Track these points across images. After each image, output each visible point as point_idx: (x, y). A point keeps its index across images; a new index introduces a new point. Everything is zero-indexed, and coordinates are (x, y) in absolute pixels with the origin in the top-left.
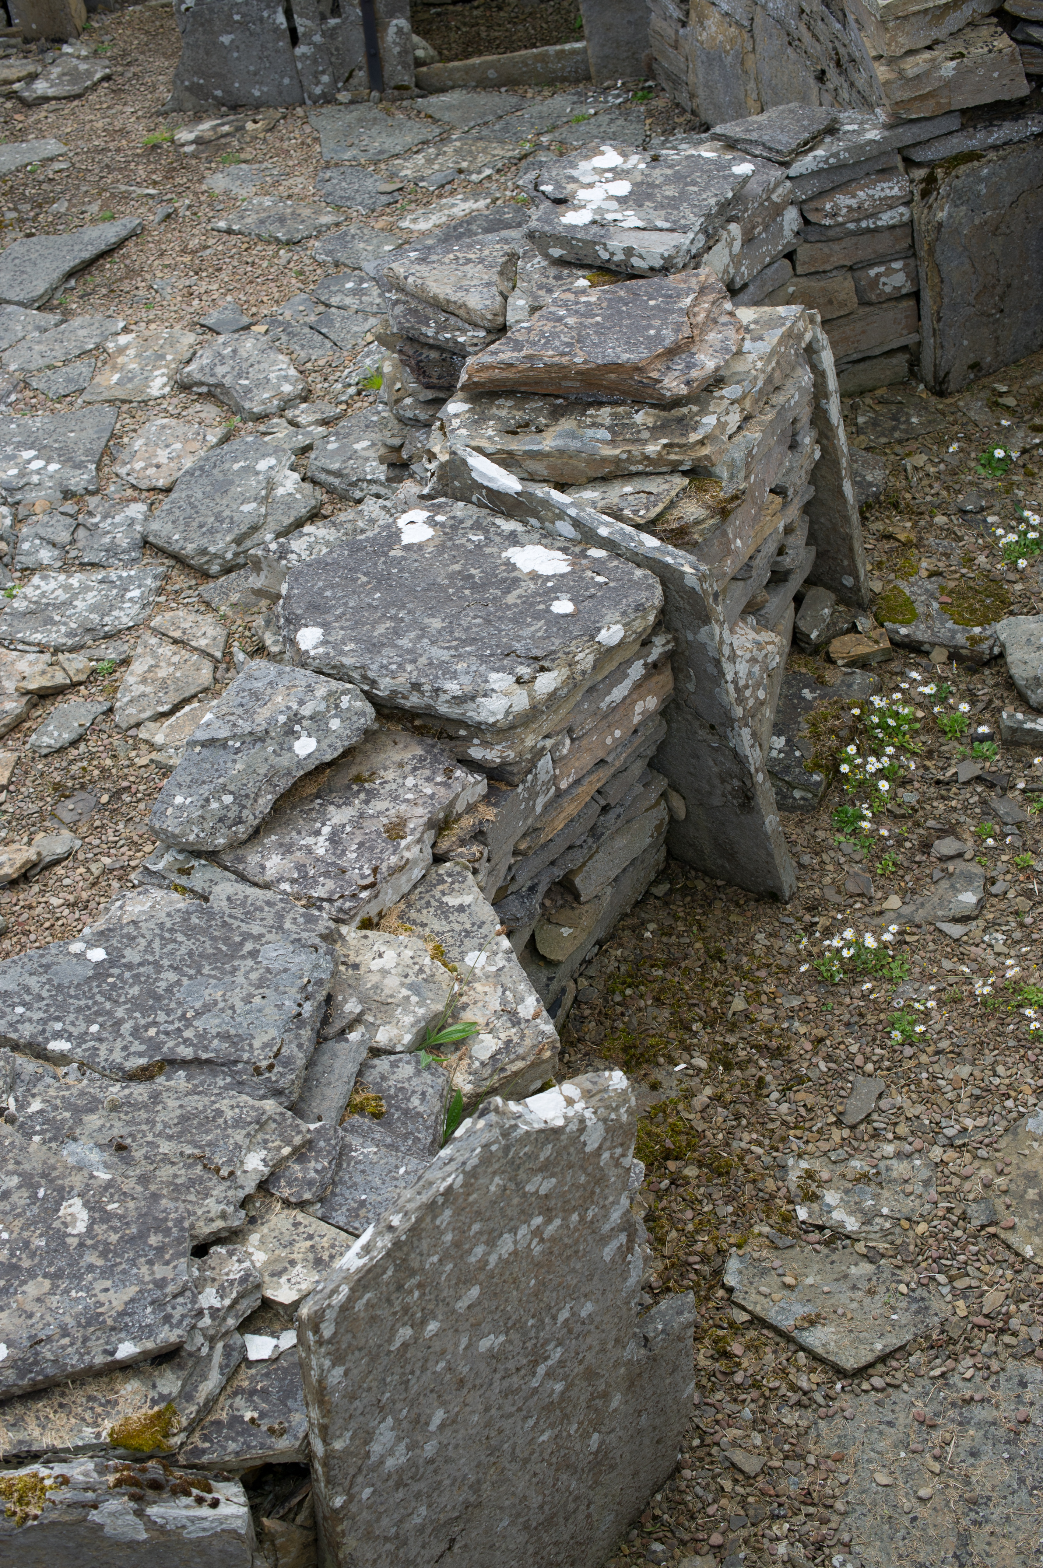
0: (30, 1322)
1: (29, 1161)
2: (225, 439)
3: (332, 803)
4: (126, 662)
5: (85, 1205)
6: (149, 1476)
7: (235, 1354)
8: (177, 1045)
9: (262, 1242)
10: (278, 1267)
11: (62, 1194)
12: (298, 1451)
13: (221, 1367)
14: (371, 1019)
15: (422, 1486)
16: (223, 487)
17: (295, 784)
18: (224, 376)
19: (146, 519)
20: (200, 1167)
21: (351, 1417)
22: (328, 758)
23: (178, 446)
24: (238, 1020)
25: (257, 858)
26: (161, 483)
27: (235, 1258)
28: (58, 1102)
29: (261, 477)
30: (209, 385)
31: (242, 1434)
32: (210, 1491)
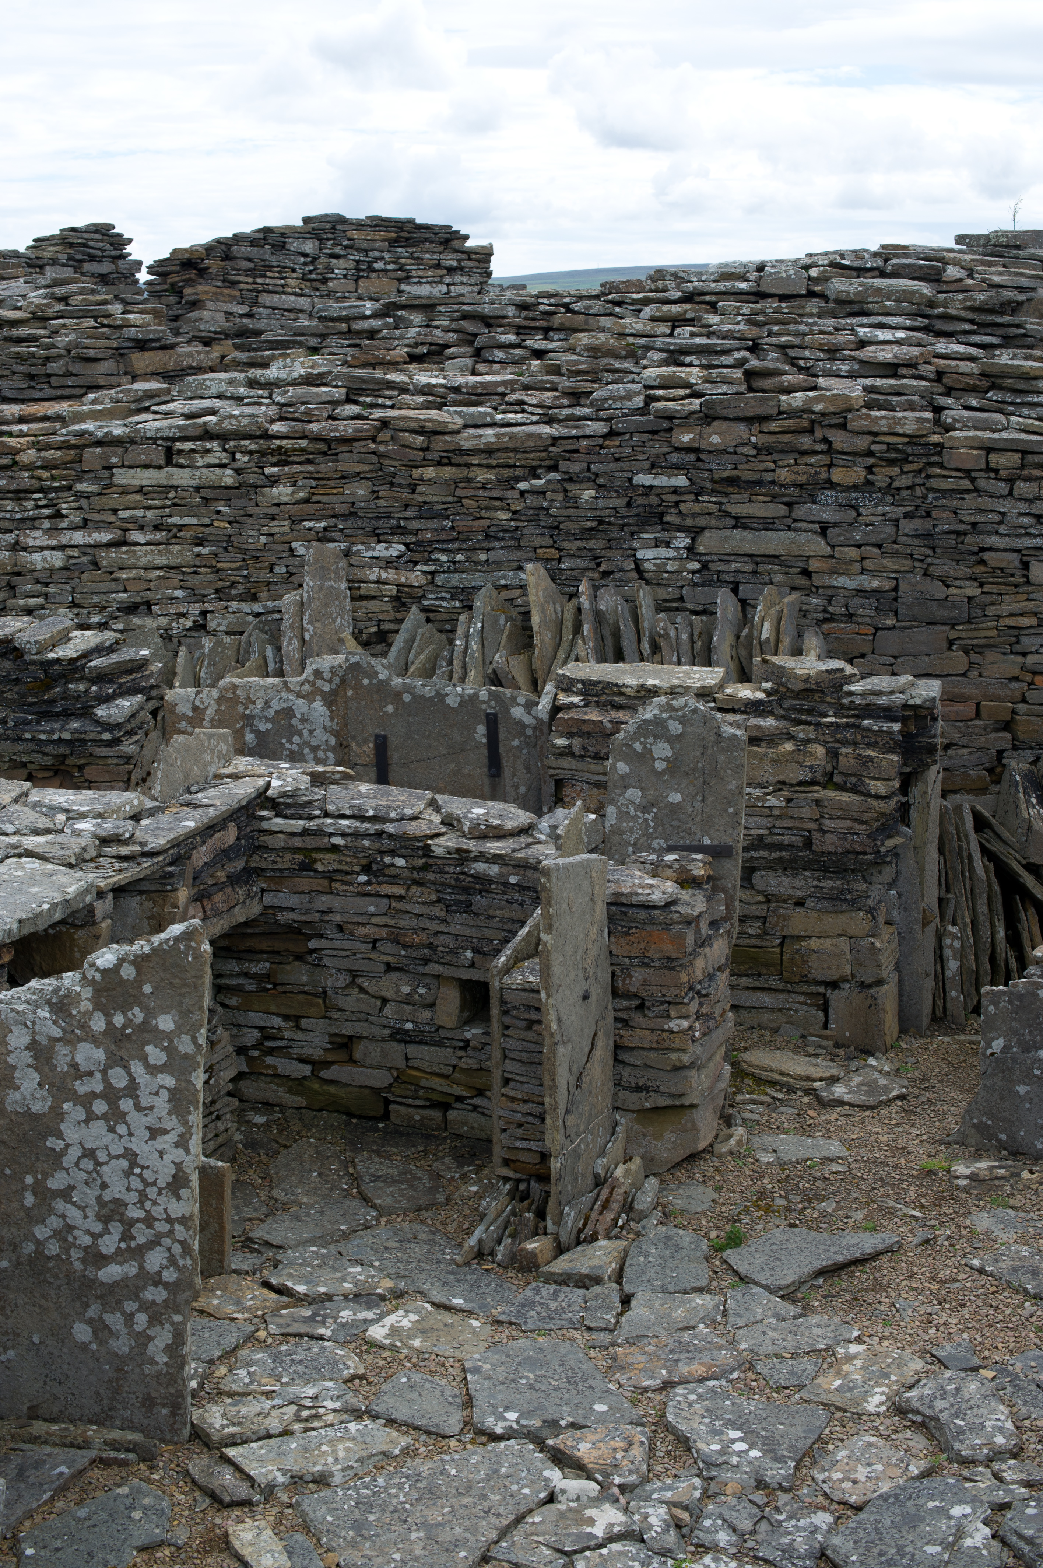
2: (926, 1474)
16: (913, 1521)
18: (941, 1411)
19: (829, 1531)
23: (880, 1467)
26: (853, 1499)
29: (952, 1523)
30: (924, 1416)
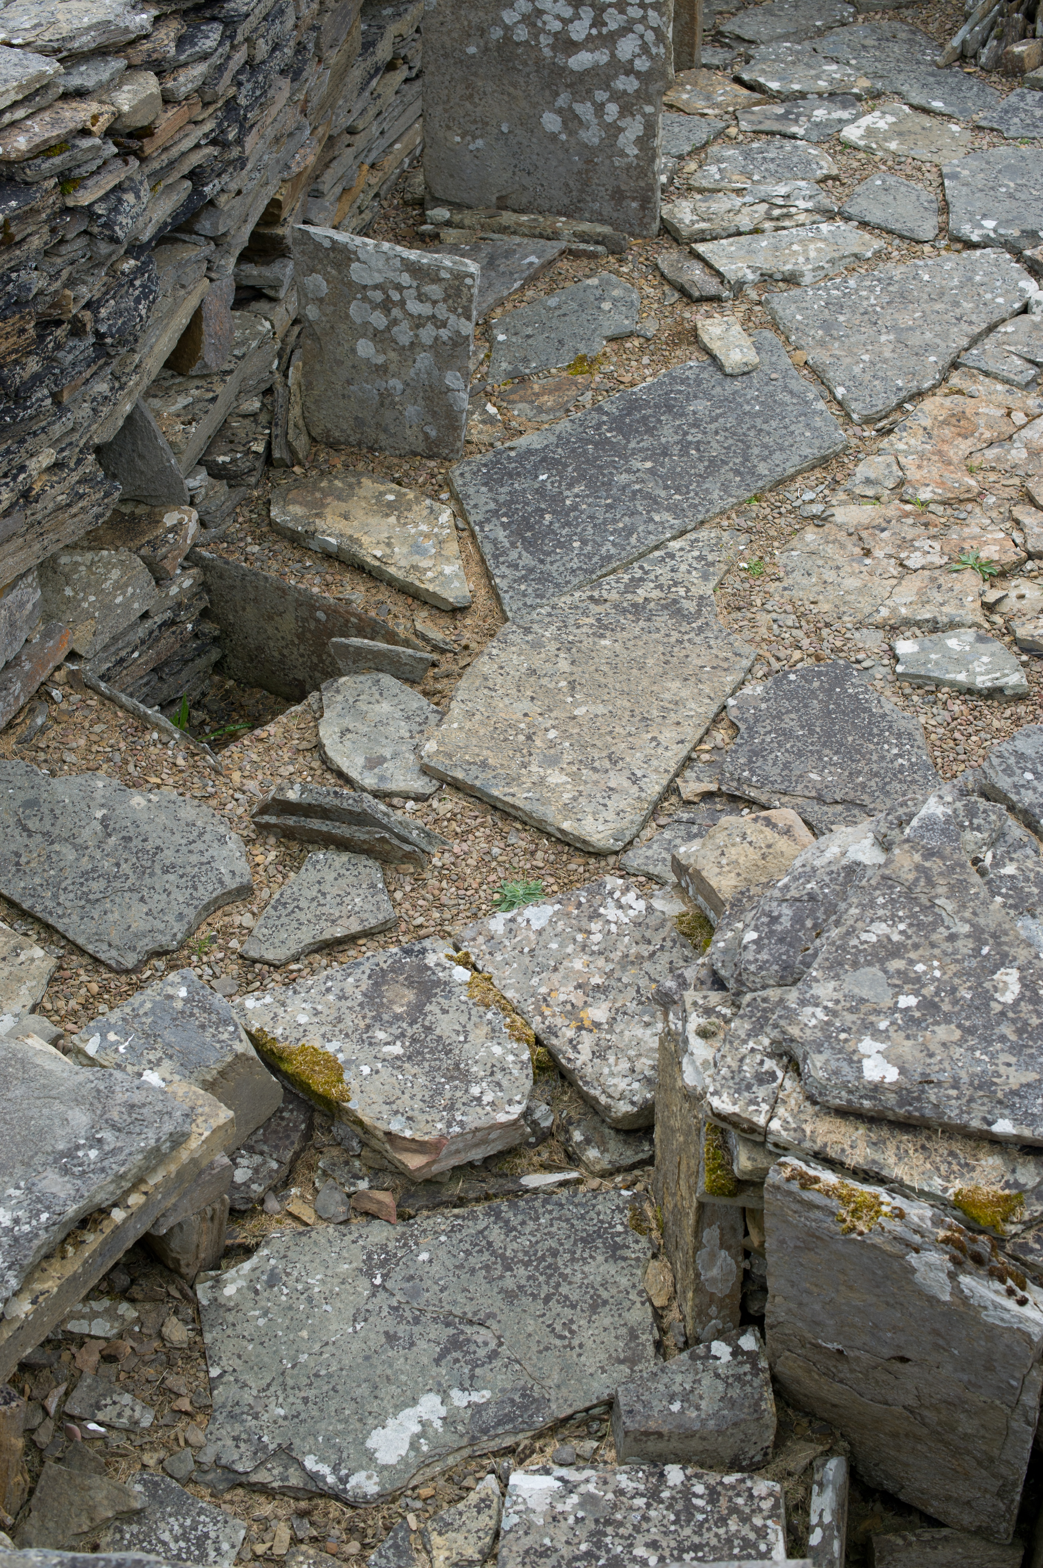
0: (928, 1061)
1: (986, 917)
5: (1021, 979)
6: (976, 1248)
11: (1004, 960)
28: (1032, 875)
32: (1023, 1289)
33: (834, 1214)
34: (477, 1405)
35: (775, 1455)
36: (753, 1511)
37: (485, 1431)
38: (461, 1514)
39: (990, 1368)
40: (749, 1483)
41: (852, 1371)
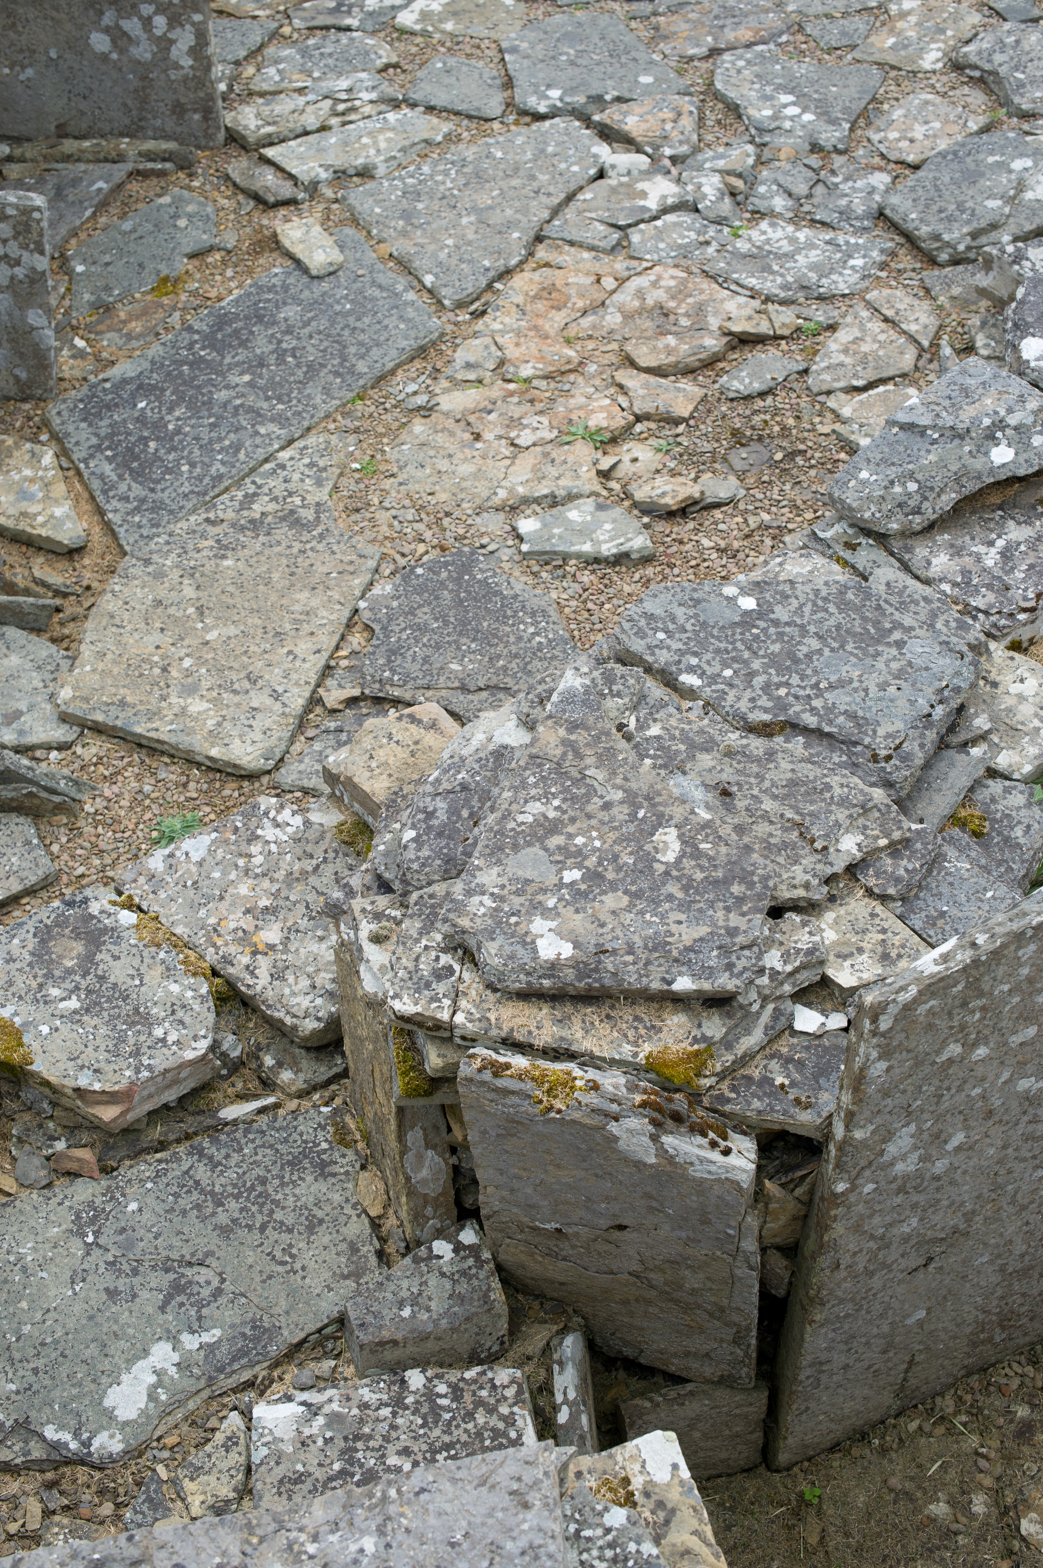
0: (601, 931)
1: (638, 780)
2: (986, 129)
3: (1013, 518)
4: (832, 328)
5: (680, 837)
6: (673, 1106)
7: (783, 1019)
8: (804, 711)
9: (836, 922)
10: (845, 950)
11: (661, 820)
12: (817, 1128)
13: (766, 1027)
14: (996, 740)
15: (921, 1198)
16: (973, 177)
17: (981, 490)
18: (1000, 65)
19: (887, 191)
20: (796, 833)
21: (879, 1111)
22: (1021, 472)
23: (937, 125)
24: (869, 703)
25: (926, 552)
26: (911, 158)
27: (807, 929)
28: (677, 733)
29: (1013, 176)
30: (983, 71)
31: (769, 1095)
32: (725, 1139)
33: (530, 1097)
34: (208, 1345)
35: (512, 1342)
36: (498, 1401)
37: (221, 1370)
38: (209, 1456)
39: (706, 1222)
40: (490, 1375)
41: (573, 1247)
